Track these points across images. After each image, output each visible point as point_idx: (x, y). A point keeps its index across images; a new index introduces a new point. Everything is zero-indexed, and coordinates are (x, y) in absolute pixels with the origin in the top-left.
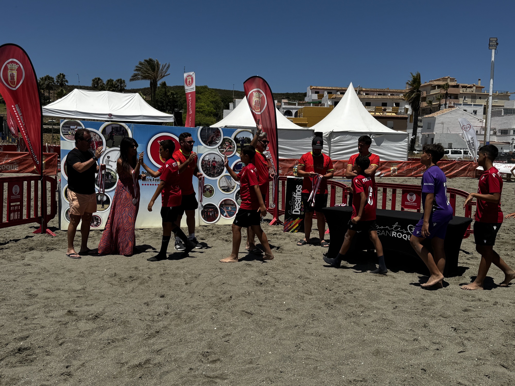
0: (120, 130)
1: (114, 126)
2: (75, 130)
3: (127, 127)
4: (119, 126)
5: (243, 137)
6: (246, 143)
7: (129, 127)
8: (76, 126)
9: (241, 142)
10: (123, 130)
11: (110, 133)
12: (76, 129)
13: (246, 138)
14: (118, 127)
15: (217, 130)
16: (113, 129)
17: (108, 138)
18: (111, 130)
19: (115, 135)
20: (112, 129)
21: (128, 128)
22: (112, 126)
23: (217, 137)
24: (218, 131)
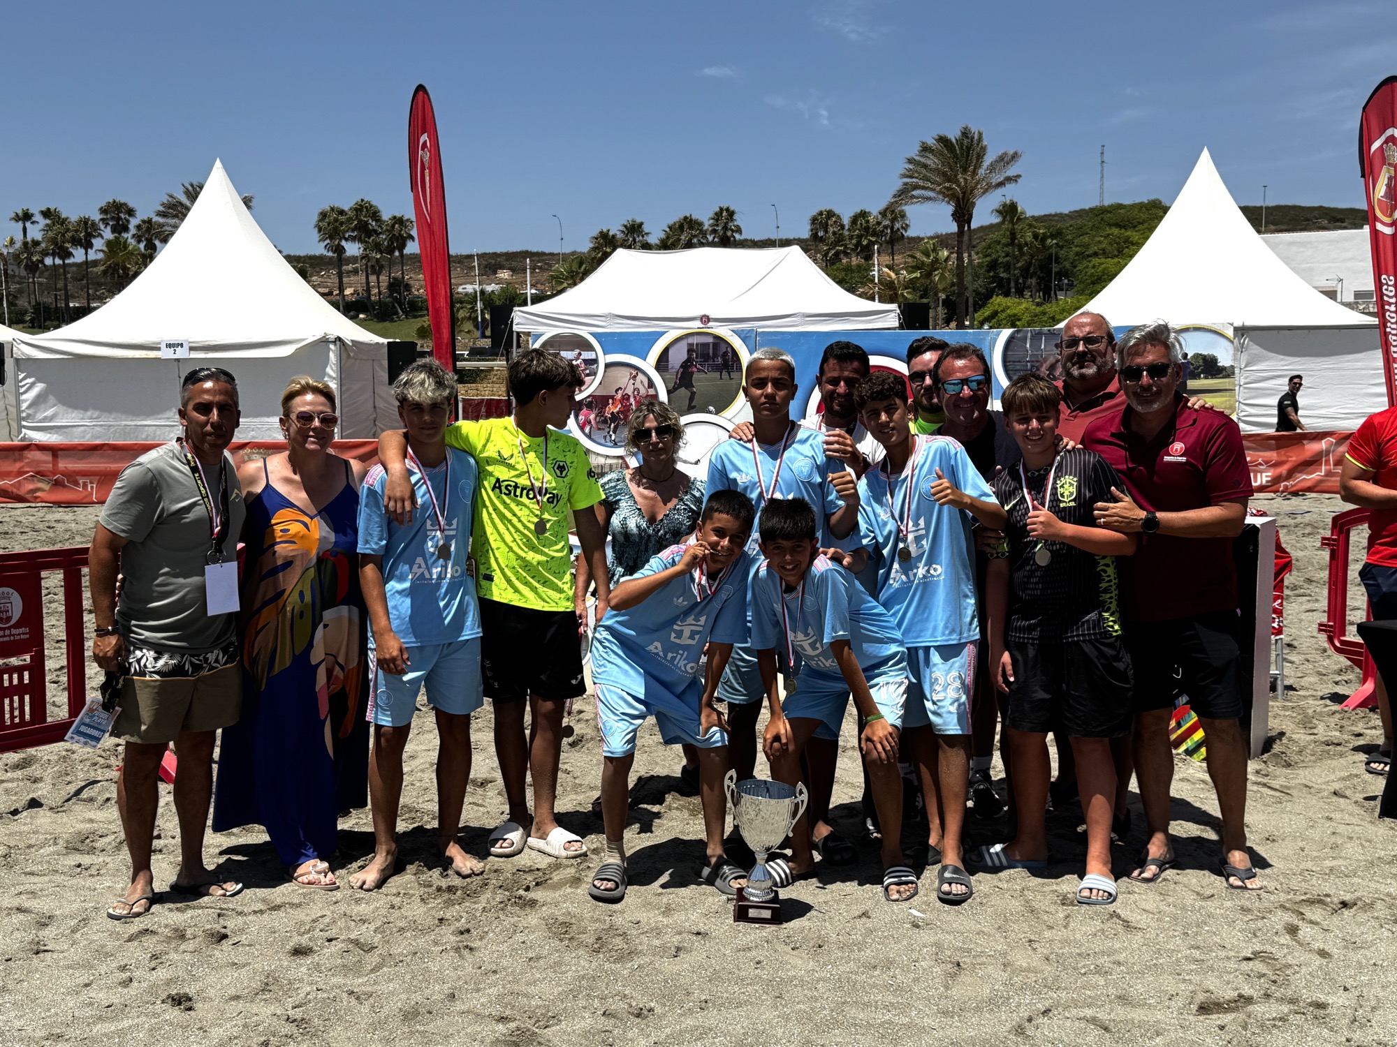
0: (715, 356)
1: (695, 340)
2: (574, 362)
3: (737, 343)
4: (710, 340)
5: (1185, 355)
6: (1195, 376)
7: (744, 340)
8: (577, 351)
10: (726, 352)
11: (681, 366)
12: (577, 359)
13: (1198, 356)
14: (707, 345)
16: (690, 351)
17: (676, 383)
18: (684, 356)
19: (699, 371)
20: (688, 351)
21: (741, 346)
22: (691, 340)
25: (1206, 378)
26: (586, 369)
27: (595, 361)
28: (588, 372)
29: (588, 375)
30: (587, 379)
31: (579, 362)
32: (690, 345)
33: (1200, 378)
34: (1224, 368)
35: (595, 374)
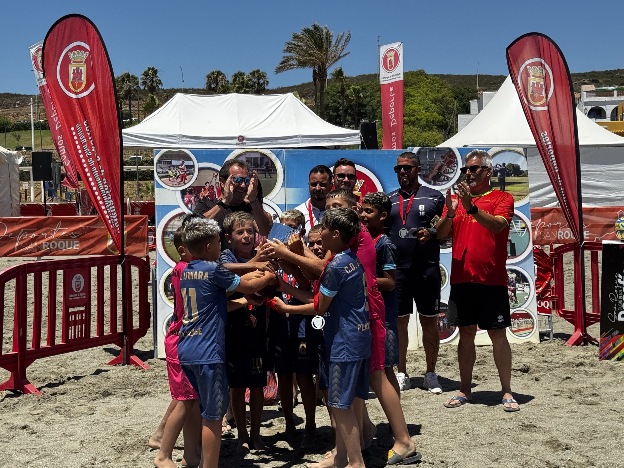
0: (262, 164)
1: (250, 155)
2: (180, 167)
3: (273, 157)
4: (259, 155)
5: (504, 164)
6: (509, 175)
7: (278, 156)
8: (181, 161)
9: (499, 174)
10: (268, 163)
12: (182, 165)
13: (510, 165)
14: (257, 158)
15: (450, 152)
20: (246, 161)
21: (276, 159)
22: (247, 156)
23: (448, 167)
24: (452, 153)
25: (514, 176)
26: (187, 171)
27: (193, 166)
28: (188, 172)
29: (189, 174)
30: (188, 177)
31: (183, 167)
32: (248, 158)
33: (511, 176)
34: (523, 172)
35: (193, 174)
